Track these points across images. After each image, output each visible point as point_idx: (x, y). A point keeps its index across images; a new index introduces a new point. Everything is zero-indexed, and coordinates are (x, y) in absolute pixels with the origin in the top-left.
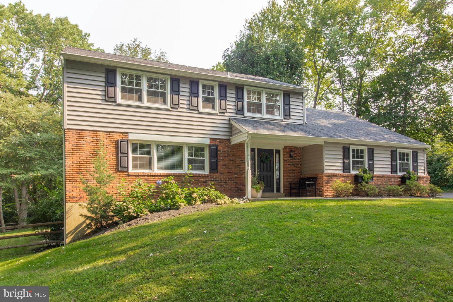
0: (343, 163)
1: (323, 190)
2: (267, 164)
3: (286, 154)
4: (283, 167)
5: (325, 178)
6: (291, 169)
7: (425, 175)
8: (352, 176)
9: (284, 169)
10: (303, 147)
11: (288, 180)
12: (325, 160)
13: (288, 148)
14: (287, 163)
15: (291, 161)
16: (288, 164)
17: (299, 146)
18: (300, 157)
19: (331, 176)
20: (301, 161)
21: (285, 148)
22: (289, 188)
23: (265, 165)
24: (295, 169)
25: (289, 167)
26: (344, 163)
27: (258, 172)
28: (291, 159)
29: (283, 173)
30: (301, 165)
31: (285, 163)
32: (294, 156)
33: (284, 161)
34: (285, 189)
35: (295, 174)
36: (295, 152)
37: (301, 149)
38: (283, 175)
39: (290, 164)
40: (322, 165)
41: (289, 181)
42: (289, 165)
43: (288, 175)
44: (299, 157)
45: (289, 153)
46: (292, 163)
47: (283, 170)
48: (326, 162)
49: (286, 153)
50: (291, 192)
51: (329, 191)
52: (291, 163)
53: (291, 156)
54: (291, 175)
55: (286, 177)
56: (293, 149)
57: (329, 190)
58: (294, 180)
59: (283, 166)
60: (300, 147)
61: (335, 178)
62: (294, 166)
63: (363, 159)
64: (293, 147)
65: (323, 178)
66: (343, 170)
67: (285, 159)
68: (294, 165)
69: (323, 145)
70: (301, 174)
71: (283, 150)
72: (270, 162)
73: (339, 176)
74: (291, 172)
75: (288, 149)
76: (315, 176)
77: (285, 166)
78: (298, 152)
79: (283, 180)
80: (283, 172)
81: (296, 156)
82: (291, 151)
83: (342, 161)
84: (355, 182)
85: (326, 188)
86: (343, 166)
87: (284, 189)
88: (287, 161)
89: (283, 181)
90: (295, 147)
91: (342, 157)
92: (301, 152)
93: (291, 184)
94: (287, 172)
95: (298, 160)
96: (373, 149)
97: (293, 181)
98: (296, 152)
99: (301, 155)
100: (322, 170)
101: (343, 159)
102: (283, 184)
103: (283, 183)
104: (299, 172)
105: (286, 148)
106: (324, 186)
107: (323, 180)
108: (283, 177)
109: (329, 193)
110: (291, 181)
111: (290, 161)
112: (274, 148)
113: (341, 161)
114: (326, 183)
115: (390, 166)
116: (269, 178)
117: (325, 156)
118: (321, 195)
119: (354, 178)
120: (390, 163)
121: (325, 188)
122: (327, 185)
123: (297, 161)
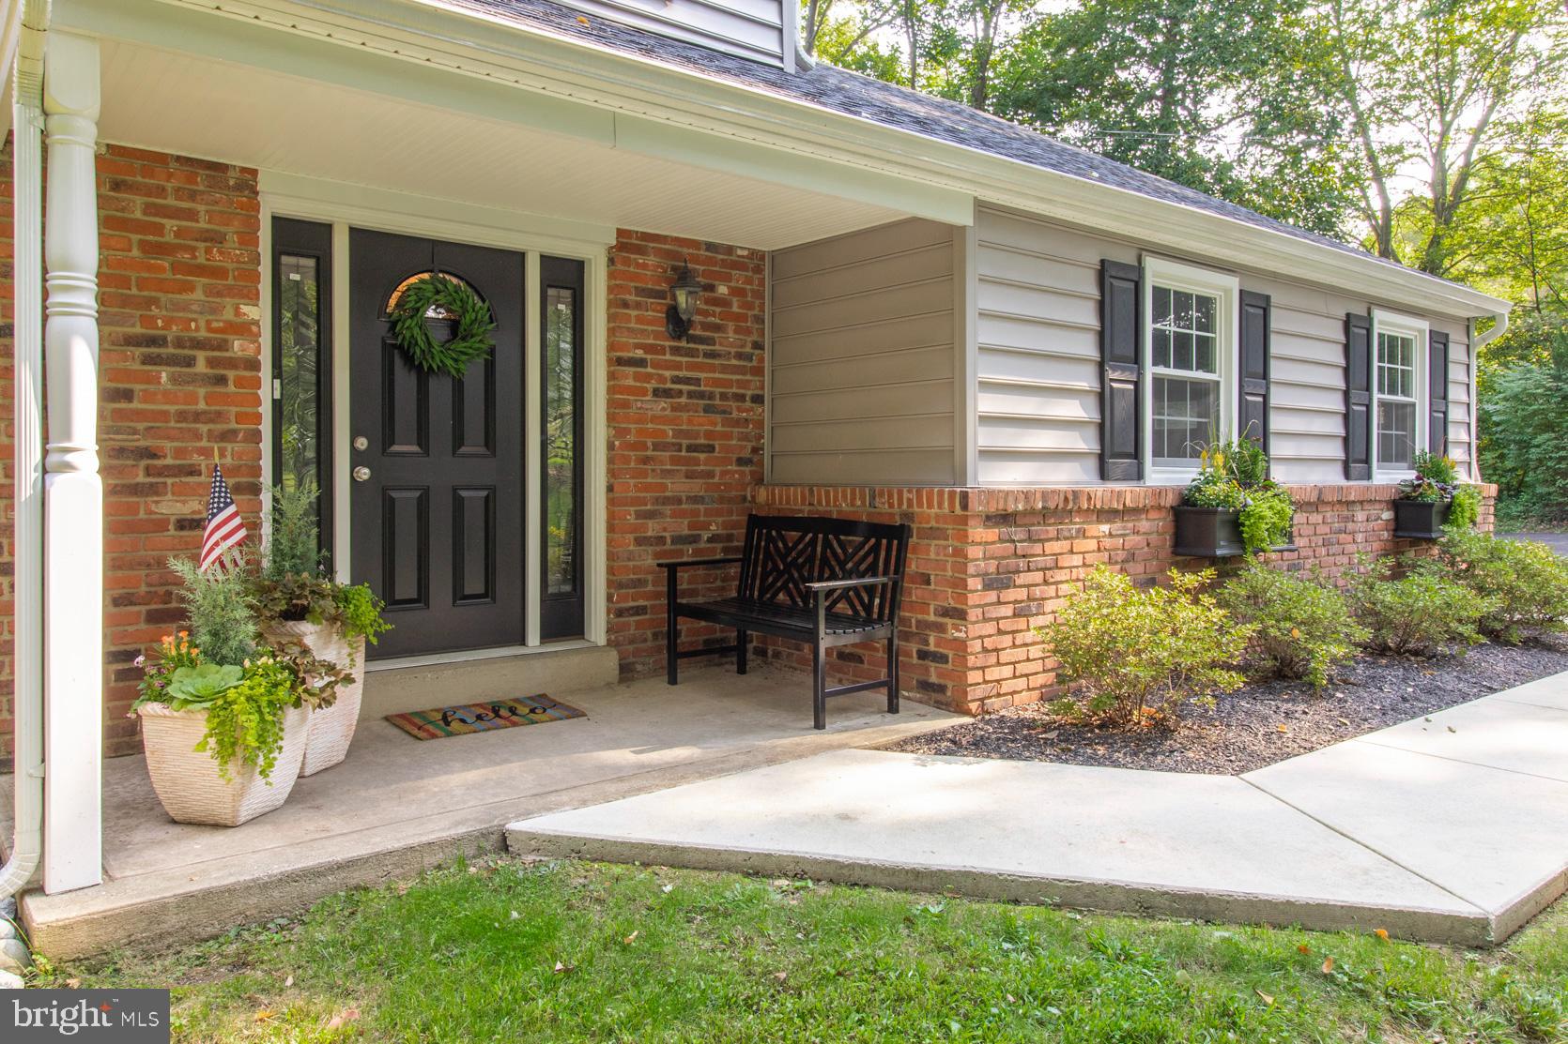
0: (1101, 396)
1: (961, 645)
2: (458, 386)
3: (638, 306)
4: (611, 418)
5: (978, 532)
6: (678, 433)
7: (1472, 482)
8: (1159, 508)
9: (621, 433)
10: (774, 255)
11: (652, 529)
12: (980, 369)
13: (658, 252)
14: (648, 377)
15: (678, 366)
16: (656, 392)
17: (744, 237)
18: (755, 337)
19: (1025, 513)
20: (758, 371)
21: (628, 245)
22: (657, 595)
23: (440, 391)
24: (709, 435)
25: (664, 420)
26: (1103, 398)
27: (357, 458)
28: (675, 351)
29: (611, 473)
30: (758, 399)
31: (630, 382)
32: (706, 326)
33: (620, 362)
34: (620, 613)
35: (710, 475)
36: (711, 288)
37: (758, 270)
38: (610, 489)
39: (667, 393)
40: (954, 417)
41: (661, 540)
42: (663, 403)
43: (647, 488)
44: (748, 332)
45: (661, 295)
46: (687, 381)
47: (610, 446)
48: (987, 386)
49: (640, 292)
50: (673, 635)
51: (1004, 657)
52: (676, 380)
53: (677, 324)
54: (677, 486)
55: (636, 501)
56: (696, 259)
57: (1007, 640)
58: (706, 526)
59: (611, 404)
60: (754, 254)
61: (1052, 531)
62: (707, 409)
63: (1212, 371)
64: (694, 244)
65: (963, 537)
66: (1101, 458)
67: (623, 347)
68: (701, 395)
69: (964, 228)
70: (759, 480)
71: (611, 261)
72: (490, 367)
73: (1080, 510)
74: (674, 461)
75: (652, 260)
76: (887, 510)
77: (626, 405)
78: (736, 292)
79: (611, 528)
80: (610, 461)
81: (717, 328)
82: (682, 277)
83: (1095, 386)
84: (1175, 553)
85: (990, 628)
86: (1101, 426)
87: (617, 612)
88: (641, 363)
89: (609, 542)
90: (710, 247)
91: (1088, 347)
92: (759, 295)
93: (672, 569)
94: (646, 460)
95: (739, 356)
96: (1268, 298)
97: (694, 539)
98: (723, 290)
99: (759, 320)
100: (952, 459)
101: (1101, 366)
102: (610, 570)
103: (611, 556)
104: (741, 461)
105: (640, 250)
106: (973, 614)
107: (959, 553)
108: (611, 502)
109: (1007, 671)
110: (677, 540)
111: (669, 365)
112: (535, 245)
113: (1085, 380)
114: (988, 586)
115: (1336, 427)
116: (474, 519)
117: (980, 333)
118: (941, 689)
119: (1170, 518)
120: (1337, 404)
121: (976, 632)
122: (992, 596)
123: (736, 370)
